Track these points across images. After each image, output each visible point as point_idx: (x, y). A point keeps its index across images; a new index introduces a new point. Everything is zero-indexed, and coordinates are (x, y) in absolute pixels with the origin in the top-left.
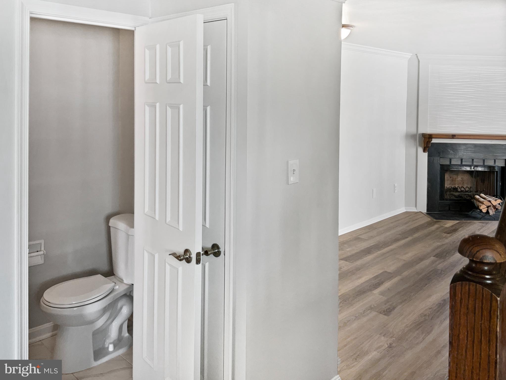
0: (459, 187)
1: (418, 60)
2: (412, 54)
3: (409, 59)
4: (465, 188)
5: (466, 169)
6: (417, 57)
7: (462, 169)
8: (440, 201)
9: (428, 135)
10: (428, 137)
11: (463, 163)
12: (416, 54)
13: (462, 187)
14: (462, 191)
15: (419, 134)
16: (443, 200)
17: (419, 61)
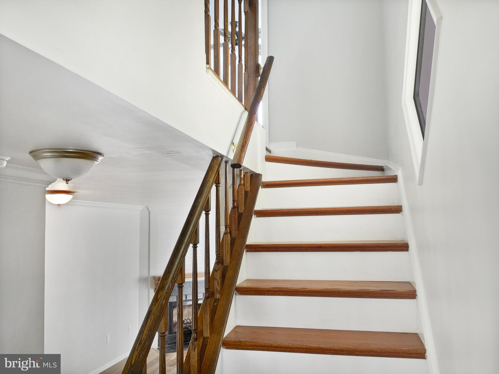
0: (186, 319)
1: (149, 211)
2: (143, 207)
3: (141, 210)
4: (190, 319)
5: (190, 303)
6: (148, 209)
7: (187, 304)
8: (169, 335)
9: (157, 277)
10: (157, 279)
11: (188, 299)
12: (147, 207)
13: (188, 319)
14: (188, 323)
15: (150, 277)
16: (172, 334)
17: (149, 213)
